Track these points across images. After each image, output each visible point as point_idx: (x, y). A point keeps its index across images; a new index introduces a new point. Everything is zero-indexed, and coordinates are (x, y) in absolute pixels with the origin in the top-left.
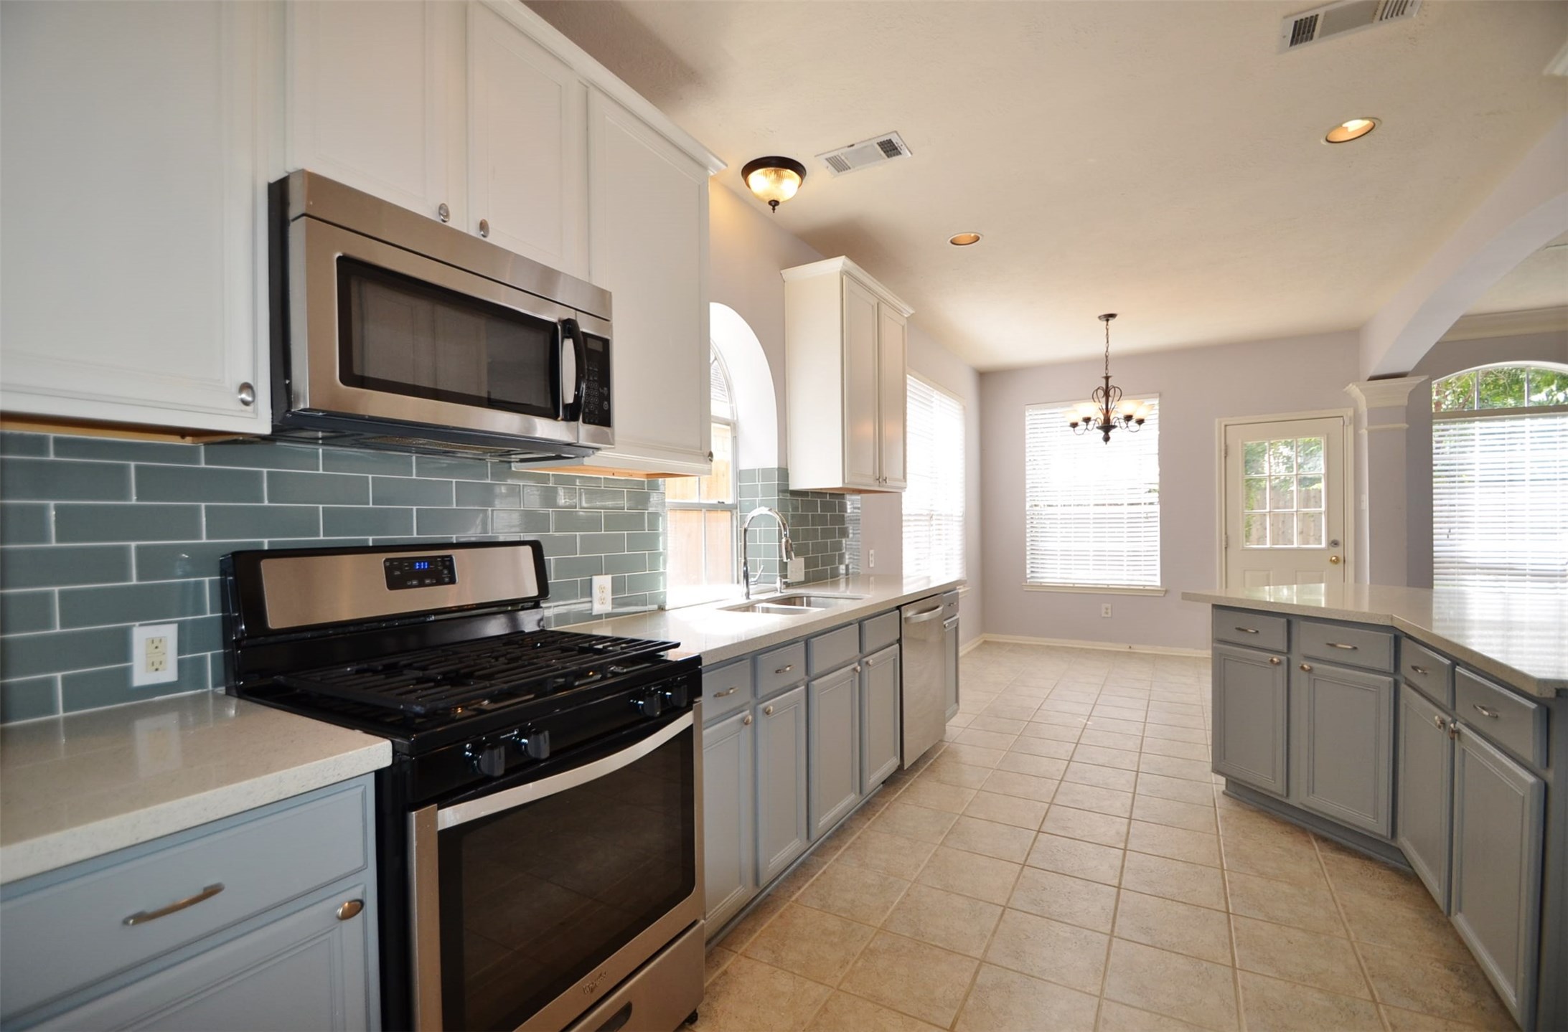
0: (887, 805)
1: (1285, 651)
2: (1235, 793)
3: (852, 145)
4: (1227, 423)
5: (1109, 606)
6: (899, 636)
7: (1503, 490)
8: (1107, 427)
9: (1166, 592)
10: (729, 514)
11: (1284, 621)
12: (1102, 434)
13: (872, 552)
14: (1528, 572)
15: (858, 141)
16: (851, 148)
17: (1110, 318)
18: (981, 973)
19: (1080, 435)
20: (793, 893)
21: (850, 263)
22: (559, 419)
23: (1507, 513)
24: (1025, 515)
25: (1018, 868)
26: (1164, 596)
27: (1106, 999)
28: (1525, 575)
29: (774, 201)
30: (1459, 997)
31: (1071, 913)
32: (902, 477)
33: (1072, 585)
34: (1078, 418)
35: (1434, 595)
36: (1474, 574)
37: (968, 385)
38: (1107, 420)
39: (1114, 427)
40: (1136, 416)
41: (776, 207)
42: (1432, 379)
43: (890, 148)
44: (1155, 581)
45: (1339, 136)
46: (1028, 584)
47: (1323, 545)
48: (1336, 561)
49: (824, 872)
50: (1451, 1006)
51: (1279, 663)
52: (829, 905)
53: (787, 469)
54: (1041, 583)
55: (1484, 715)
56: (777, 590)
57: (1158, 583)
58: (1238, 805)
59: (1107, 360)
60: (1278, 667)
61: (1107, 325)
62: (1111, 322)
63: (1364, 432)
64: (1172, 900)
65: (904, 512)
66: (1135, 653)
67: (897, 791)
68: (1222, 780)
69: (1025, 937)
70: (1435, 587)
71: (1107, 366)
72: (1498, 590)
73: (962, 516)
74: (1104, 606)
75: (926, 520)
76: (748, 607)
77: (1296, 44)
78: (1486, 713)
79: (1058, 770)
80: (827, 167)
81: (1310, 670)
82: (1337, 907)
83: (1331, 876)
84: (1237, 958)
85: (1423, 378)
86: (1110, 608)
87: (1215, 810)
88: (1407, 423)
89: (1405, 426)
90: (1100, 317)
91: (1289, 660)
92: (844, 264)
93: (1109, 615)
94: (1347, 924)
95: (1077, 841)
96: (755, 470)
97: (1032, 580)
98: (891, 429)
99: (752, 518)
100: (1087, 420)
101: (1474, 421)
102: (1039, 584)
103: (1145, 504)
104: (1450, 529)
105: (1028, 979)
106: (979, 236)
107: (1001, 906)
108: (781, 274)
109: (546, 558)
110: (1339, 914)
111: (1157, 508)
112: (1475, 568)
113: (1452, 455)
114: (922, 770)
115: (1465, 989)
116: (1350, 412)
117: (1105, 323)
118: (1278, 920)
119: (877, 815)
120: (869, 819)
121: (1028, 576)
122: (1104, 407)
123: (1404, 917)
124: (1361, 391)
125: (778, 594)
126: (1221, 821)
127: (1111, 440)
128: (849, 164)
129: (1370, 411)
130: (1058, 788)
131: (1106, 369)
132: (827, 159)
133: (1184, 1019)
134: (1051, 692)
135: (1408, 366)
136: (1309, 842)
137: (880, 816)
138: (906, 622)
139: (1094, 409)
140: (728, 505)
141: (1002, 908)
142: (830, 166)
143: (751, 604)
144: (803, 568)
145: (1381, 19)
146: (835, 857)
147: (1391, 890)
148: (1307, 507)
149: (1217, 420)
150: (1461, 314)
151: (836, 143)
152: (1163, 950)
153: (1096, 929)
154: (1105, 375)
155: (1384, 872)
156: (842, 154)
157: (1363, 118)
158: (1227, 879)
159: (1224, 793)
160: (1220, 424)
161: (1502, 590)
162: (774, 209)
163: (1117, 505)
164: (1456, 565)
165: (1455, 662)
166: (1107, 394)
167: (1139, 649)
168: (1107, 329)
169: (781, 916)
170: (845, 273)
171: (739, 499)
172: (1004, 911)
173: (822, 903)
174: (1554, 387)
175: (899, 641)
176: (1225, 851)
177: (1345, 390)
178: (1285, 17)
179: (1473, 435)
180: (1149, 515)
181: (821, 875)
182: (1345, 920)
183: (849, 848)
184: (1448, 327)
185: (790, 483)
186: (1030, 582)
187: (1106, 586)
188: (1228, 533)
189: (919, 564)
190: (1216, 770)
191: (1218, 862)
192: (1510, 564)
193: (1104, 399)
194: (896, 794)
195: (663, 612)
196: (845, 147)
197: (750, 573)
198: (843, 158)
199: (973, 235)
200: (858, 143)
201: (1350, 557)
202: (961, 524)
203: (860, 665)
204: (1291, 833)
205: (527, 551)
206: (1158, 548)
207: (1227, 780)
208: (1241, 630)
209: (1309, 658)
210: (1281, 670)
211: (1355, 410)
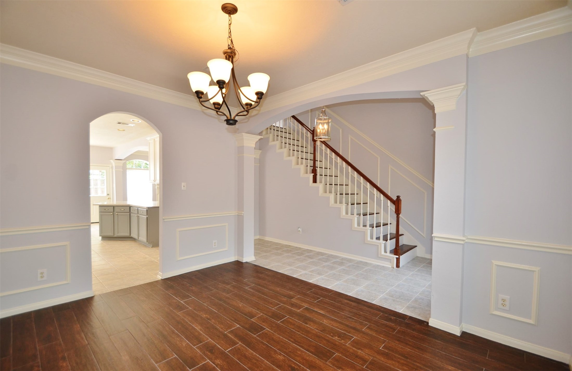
2: (104, 239)
11: (113, 207)
47: (106, 195)
48: (109, 199)
51: (112, 214)
63: (114, 171)
81: (117, 214)
85: (125, 161)
89: (122, 170)
91: (114, 213)
101: (134, 170)
116: (111, 166)
124: (114, 161)
129: (115, 166)
135: (123, 158)
148: (102, 186)
155: (130, 240)
159: (101, 240)
165: (138, 208)
177: (110, 161)
190: (100, 236)
201: (111, 198)
204: (115, 241)
207: (102, 237)
208: (105, 210)
209: (117, 212)
210: (113, 215)
211: (112, 166)
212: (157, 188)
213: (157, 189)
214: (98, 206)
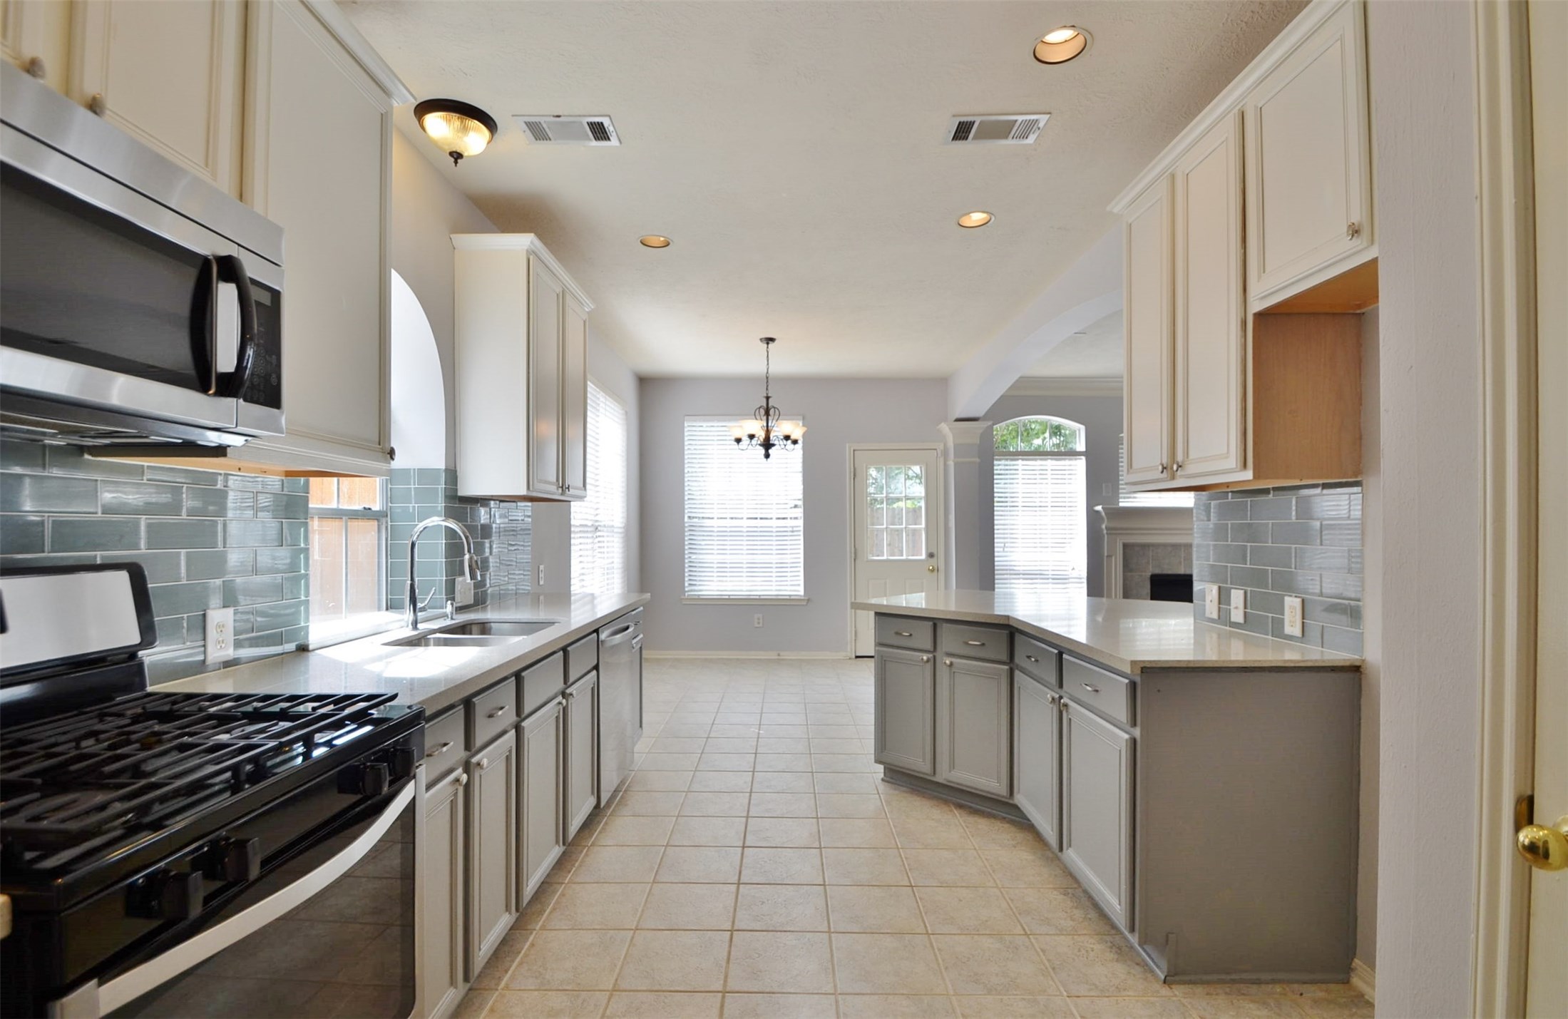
0: (585, 851)
1: (932, 650)
2: (892, 778)
3: (559, 116)
4: (856, 448)
5: (760, 616)
6: (596, 662)
7: (1035, 513)
8: (767, 445)
9: (808, 600)
10: (376, 523)
11: (931, 623)
12: (762, 451)
13: (542, 567)
14: (1050, 576)
15: (566, 114)
16: (558, 119)
17: (770, 342)
18: (726, 1004)
19: (743, 450)
20: (500, 979)
21: (538, 243)
22: (211, 392)
23: (1038, 532)
24: (684, 527)
25: (734, 888)
26: (806, 605)
27: (840, 994)
28: (1048, 579)
29: (456, 152)
30: (1074, 915)
31: (791, 920)
32: (582, 486)
33: (727, 597)
34: (743, 435)
35: (996, 596)
36: (1019, 579)
37: (629, 389)
38: (767, 438)
39: (774, 445)
40: (793, 437)
41: (459, 161)
42: (994, 425)
43: (599, 131)
44: (800, 591)
45: (967, 221)
46: (686, 597)
47: (923, 556)
48: (932, 571)
49: (533, 945)
50: (1071, 923)
51: (928, 661)
52: (549, 981)
53: (456, 471)
54: (699, 595)
55: (1088, 691)
56: (447, 616)
57: (802, 593)
58: (895, 789)
59: (767, 382)
60: (927, 664)
61: (768, 347)
62: (771, 345)
63: (951, 463)
64: (869, 886)
65: (573, 522)
66: (783, 660)
67: (593, 834)
68: (881, 768)
69: (757, 956)
70: (996, 590)
71: (767, 386)
72: (1033, 591)
73: (624, 528)
74: (756, 616)
75: (591, 532)
76: (419, 640)
77: (956, 140)
78: (1089, 688)
79: (745, 782)
80: (524, 132)
81: (951, 665)
82: (983, 862)
83: (973, 836)
84: (928, 925)
85: (990, 423)
86: (761, 618)
87: (880, 797)
88: (979, 457)
89: (977, 460)
90: (761, 339)
91: (934, 657)
92: (532, 242)
93: (761, 625)
94: (993, 874)
95: (779, 849)
96: (410, 469)
97: (689, 593)
98: (573, 432)
99: (425, 528)
100: (752, 437)
101: (1018, 460)
102: (697, 597)
103: (791, 518)
104: (1005, 543)
105: (770, 997)
106: (670, 241)
107: (728, 931)
108: (451, 239)
109: (149, 586)
110: (986, 867)
111: (800, 523)
112: (1019, 574)
113: (1006, 486)
114: (613, 806)
115: (1076, 908)
116: (942, 446)
117: (766, 345)
118: (947, 883)
119: (577, 865)
120: (570, 872)
121: (686, 589)
122: (765, 425)
123: (1026, 860)
124: (950, 429)
125: (448, 622)
126: (887, 806)
127: (771, 457)
128: (550, 135)
129: (955, 446)
130: (750, 800)
131: (767, 389)
132: (526, 123)
133: (905, 992)
134: (720, 705)
135: (980, 412)
136: (951, 811)
137: (580, 866)
138: (602, 644)
139: (756, 427)
140: (375, 511)
141: (729, 933)
142: (528, 132)
143: (423, 635)
144: (473, 588)
145: (1013, 138)
146: (540, 923)
147: (1013, 840)
148: (916, 524)
149: (847, 445)
150: (1019, 376)
151: (542, 107)
152: (873, 933)
153: (816, 930)
154: (765, 395)
155: (1006, 826)
156: (545, 122)
157: (983, 212)
158: (903, 856)
159: (883, 780)
160: (850, 448)
161: (1035, 590)
162: (456, 162)
163: (766, 519)
164: (1008, 572)
165: (1062, 651)
166: (767, 413)
167: (787, 655)
168: (768, 352)
169: (492, 1010)
170: (531, 253)
171: (390, 505)
172: (732, 935)
173: (539, 981)
174: (1047, 435)
175: (596, 668)
176: (896, 831)
177: (938, 427)
178: (954, 116)
179: (1017, 470)
180: (795, 529)
181: (529, 949)
182: (991, 872)
183: (554, 909)
184: (1009, 385)
185: (458, 487)
186: (688, 595)
187: (757, 597)
188: (856, 546)
189: (583, 580)
190: (878, 761)
191: (893, 842)
192: (1040, 570)
193: (765, 417)
194: (592, 837)
195: (306, 653)
196: (550, 116)
197: (418, 596)
198: (545, 126)
199: (662, 239)
200: (564, 116)
201: (942, 568)
202: (622, 535)
203: (564, 697)
204: (938, 806)
205: (123, 577)
206: (802, 560)
207: (885, 768)
208: (898, 634)
209: (950, 655)
210: (929, 667)
211: (945, 445)
212: (1105, 532)
213: (1106, 536)
214: (872, 614)
